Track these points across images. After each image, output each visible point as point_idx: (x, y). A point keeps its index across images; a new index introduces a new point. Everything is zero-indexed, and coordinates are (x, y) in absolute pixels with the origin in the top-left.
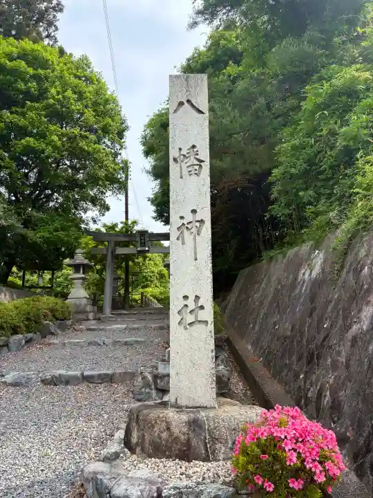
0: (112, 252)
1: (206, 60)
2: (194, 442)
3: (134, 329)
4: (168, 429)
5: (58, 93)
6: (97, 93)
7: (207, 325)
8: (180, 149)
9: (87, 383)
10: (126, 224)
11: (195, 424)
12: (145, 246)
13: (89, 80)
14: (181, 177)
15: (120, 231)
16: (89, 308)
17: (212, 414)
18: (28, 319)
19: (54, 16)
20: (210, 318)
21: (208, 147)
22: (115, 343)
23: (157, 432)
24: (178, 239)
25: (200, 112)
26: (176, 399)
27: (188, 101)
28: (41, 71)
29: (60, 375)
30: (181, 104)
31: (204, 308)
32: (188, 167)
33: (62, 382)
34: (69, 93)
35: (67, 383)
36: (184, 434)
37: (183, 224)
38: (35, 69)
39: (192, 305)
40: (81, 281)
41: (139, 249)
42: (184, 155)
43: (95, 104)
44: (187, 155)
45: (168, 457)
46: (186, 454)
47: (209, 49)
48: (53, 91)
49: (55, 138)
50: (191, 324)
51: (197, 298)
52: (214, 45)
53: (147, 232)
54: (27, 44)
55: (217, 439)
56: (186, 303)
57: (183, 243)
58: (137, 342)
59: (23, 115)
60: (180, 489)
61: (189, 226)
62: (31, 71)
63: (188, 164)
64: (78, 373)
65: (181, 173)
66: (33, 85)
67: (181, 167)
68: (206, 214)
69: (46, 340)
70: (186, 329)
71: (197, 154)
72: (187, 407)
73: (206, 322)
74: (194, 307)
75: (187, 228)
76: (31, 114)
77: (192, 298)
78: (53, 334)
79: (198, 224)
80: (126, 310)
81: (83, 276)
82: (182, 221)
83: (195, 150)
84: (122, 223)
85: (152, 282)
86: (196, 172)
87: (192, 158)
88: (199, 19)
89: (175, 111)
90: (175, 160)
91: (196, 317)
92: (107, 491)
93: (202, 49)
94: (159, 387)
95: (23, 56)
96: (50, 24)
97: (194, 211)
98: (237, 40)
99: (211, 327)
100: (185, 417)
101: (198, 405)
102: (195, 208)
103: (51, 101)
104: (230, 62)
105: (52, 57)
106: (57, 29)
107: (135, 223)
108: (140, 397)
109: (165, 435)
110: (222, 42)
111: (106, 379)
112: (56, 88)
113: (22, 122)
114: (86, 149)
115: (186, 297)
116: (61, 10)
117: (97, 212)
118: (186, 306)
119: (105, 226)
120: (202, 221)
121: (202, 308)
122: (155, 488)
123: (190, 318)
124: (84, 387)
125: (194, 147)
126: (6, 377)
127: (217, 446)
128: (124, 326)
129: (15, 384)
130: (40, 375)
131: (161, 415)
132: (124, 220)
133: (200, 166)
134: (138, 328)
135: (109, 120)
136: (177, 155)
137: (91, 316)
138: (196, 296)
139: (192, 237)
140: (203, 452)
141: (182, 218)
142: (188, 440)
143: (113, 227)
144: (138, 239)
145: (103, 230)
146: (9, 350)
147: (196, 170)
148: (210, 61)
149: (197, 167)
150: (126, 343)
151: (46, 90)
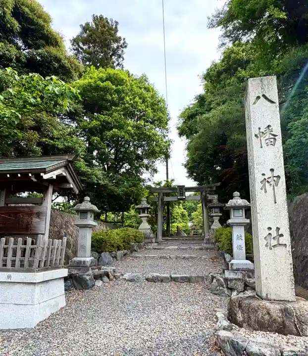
0: (162, 200)
1: (221, 69)
2: (287, 323)
3: (183, 249)
4: (269, 313)
5: (131, 100)
6: (152, 97)
7: (286, 247)
8: (259, 128)
9: (174, 282)
10: (167, 181)
11: (285, 312)
12: (183, 196)
13: (147, 89)
14: (262, 147)
15: (164, 186)
16: (152, 235)
17: (296, 306)
18: (124, 242)
19: (122, 51)
20: (288, 243)
21: (280, 125)
22: (177, 258)
23: (260, 315)
24: (261, 189)
25: (272, 102)
26: (267, 295)
27: (264, 96)
28: (120, 87)
29: (157, 276)
30: (258, 98)
31: (283, 236)
32: (266, 140)
33: (158, 280)
34: (137, 99)
35: (162, 281)
36: (280, 318)
37: (265, 179)
38: (117, 86)
39: (274, 234)
40: (146, 218)
41: (179, 198)
42: (263, 133)
43: (153, 105)
44: (265, 132)
45: (270, 331)
46: (282, 330)
47: (223, 61)
48: (128, 98)
49: (130, 128)
50: (274, 246)
51: (278, 229)
52: (226, 58)
53: (184, 186)
54: (110, 71)
55: (303, 322)
56: (270, 232)
57: (266, 192)
58: (191, 257)
59: (110, 115)
60: (295, 352)
61: (269, 180)
62: (114, 87)
63: (266, 138)
64: (168, 276)
65: (261, 145)
66: (115, 96)
67: (261, 140)
68: (281, 171)
69: (133, 254)
70: (271, 249)
71: (272, 131)
72: (275, 300)
73: (285, 245)
74: (276, 235)
75: (268, 181)
76: (115, 114)
77: (274, 229)
78: (136, 251)
79: (275, 178)
80: (169, 237)
81: (148, 215)
82: (264, 177)
83: (270, 128)
84: (165, 181)
85: (177, 219)
86: (272, 143)
87: (268, 134)
88: (226, 41)
89: (254, 103)
90: (256, 135)
91: (278, 241)
92: (243, 349)
93: (218, 61)
94: (229, 287)
95: (109, 78)
96: (120, 56)
97: (272, 170)
98: (243, 53)
99: (289, 248)
100: (278, 307)
101: (283, 299)
102: (272, 168)
103: (127, 105)
104: (239, 69)
105: (125, 78)
106: (123, 59)
107: (173, 180)
108: (216, 292)
109: (267, 317)
110: (233, 55)
111: (186, 280)
112: (129, 97)
113: (110, 120)
114: (149, 134)
115: (270, 228)
116: (126, 47)
117: (149, 175)
118: (270, 234)
119: (154, 183)
120: (278, 177)
121: (282, 235)
122: (278, 350)
123: (274, 242)
124: (173, 283)
125: (269, 126)
126: (125, 275)
127: (304, 327)
128: (177, 247)
129: (131, 280)
130: (145, 276)
131: (261, 304)
132: (166, 179)
133: (275, 139)
134: (186, 249)
135: (161, 115)
136: (257, 132)
137: (154, 240)
138: (277, 228)
139: (272, 187)
140: (295, 330)
141: (263, 175)
142: (283, 322)
143: (159, 184)
144: (178, 191)
145: (153, 186)
146: (117, 260)
147: (272, 142)
148: (224, 69)
149: (272, 140)
150: (184, 258)
151: (123, 98)
